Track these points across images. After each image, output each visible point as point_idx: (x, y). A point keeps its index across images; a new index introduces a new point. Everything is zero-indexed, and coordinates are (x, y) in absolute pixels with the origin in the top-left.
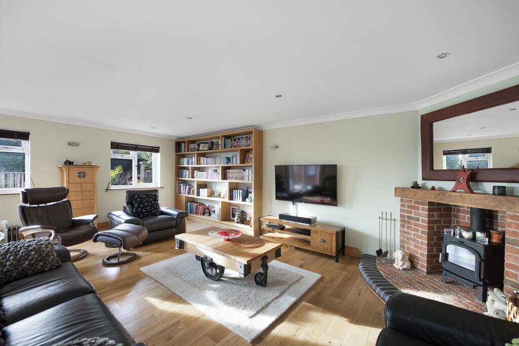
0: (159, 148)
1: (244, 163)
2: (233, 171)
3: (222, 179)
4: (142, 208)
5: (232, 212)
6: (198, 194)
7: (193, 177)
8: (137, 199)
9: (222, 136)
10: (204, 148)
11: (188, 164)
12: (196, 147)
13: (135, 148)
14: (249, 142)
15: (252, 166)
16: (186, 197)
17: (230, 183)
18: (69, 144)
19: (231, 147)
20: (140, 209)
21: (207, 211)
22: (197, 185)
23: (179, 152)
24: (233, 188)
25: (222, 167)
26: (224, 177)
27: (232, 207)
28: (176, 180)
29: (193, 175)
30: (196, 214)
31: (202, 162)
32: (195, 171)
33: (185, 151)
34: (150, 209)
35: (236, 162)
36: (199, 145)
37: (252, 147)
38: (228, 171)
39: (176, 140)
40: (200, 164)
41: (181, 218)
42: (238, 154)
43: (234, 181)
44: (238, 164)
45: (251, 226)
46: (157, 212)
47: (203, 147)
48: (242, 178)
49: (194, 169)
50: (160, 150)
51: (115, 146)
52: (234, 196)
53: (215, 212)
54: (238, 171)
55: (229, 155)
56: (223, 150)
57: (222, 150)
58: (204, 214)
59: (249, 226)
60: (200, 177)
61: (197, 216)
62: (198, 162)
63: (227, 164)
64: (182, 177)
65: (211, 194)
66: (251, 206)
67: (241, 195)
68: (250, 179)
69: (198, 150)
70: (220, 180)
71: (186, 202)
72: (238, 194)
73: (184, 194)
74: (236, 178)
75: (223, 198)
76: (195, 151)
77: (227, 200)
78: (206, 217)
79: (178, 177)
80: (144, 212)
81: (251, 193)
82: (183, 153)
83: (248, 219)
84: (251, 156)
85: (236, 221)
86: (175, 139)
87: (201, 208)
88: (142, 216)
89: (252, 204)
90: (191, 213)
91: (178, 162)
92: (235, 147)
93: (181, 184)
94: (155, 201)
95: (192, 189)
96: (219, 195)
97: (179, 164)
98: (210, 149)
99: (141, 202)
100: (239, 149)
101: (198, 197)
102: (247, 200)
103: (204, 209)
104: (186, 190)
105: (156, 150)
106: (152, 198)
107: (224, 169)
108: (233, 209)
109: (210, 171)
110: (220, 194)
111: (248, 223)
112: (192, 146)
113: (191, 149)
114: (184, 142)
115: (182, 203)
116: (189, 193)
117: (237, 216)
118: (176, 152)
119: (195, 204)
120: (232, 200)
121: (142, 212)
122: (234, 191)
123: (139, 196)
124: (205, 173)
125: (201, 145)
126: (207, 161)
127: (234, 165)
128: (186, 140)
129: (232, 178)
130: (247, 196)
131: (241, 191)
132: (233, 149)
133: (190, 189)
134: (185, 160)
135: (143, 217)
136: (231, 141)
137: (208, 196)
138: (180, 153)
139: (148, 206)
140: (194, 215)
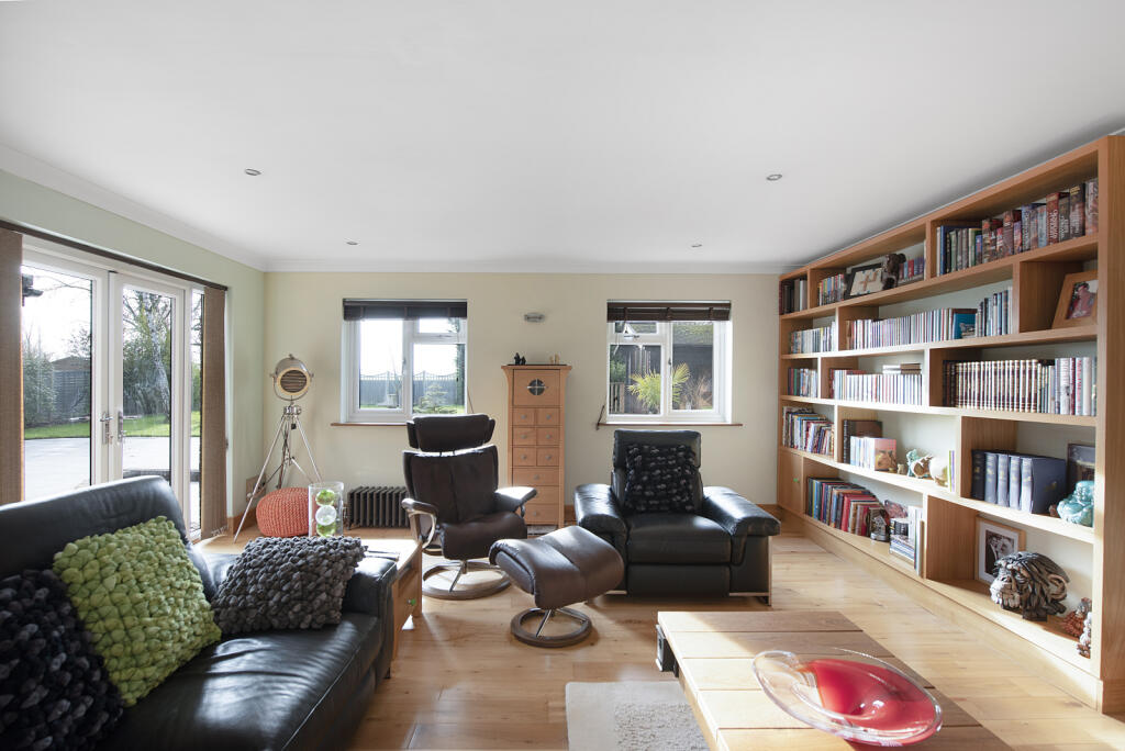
0: (729, 305)
1: (1049, 326)
2: (989, 366)
3: (933, 403)
4: (644, 485)
5: (988, 549)
6: (845, 456)
7: (831, 396)
8: (635, 455)
9: (935, 223)
10: (868, 286)
11: (816, 349)
12: (842, 286)
13: (666, 312)
14: (1075, 218)
15: (1092, 339)
16: (805, 458)
17: (968, 423)
18: (528, 318)
19: (978, 259)
20: (639, 487)
21: (879, 521)
22: (842, 422)
23: (791, 311)
24: (982, 445)
25: (933, 352)
26: (946, 392)
27: (984, 527)
28: (783, 403)
29: (830, 386)
30: (838, 525)
31: (860, 339)
32: (837, 373)
33: (805, 308)
34: (666, 489)
35: (1003, 324)
36: (849, 280)
37: (1097, 236)
38: (962, 367)
39: (782, 276)
40: (852, 348)
41: (750, 535)
42: (1012, 288)
43: (989, 412)
44: (1014, 334)
45: (1085, 651)
46: (687, 503)
47: (867, 281)
48: (1038, 401)
49: (833, 365)
50: (733, 310)
51: (618, 312)
52: (990, 481)
53: (906, 533)
54: (1009, 365)
55: (969, 299)
56: (940, 278)
57: (934, 281)
58: (865, 531)
59: (1071, 644)
60: (854, 394)
61: (840, 533)
62: (846, 340)
63: (959, 336)
64: (798, 395)
65: (895, 460)
66: (1089, 546)
67: (1026, 480)
68: (1084, 406)
69: (847, 295)
70: (924, 407)
71: (809, 479)
72: (1014, 475)
73: (804, 453)
74: (1001, 401)
75: (941, 483)
76: (835, 301)
77: (952, 493)
78: (870, 545)
79: (790, 394)
80: (650, 498)
81: (1089, 475)
82: (801, 313)
83: (1072, 601)
84: (1093, 286)
85: (995, 598)
86: (779, 272)
87: (854, 508)
88: (643, 509)
89: (1093, 538)
90: (822, 517)
91: (787, 345)
92: (994, 255)
93: (796, 417)
94: (684, 468)
95: (828, 433)
96: (923, 470)
97: (790, 352)
98: (889, 284)
99: (644, 467)
100: (1015, 261)
101: (843, 467)
102: (1062, 508)
103: (867, 510)
104: (807, 435)
105: (720, 312)
106: (677, 458)
107: (946, 362)
108: (990, 536)
109: (889, 371)
110: (926, 463)
111: (1071, 627)
112: (828, 285)
113: (825, 297)
114: (804, 277)
115: (796, 480)
116: (817, 448)
117: (1002, 573)
118: (781, 313)
119: (835, 492)
120: (982, 498)
121: (643, 496)
122: (991, 457)
123: (640, 447)
124: (869, 378)
125: (860, 276)
126: (876, 331)
127: (993, 337)
128: (807, 269)
129: (981, 400)
130: (1066, 491)
131: (1027, 462)
132: (987, 266)
133: (820, 434)
134: (808, 335)
135: (647, 511)
136: (978, 233)
137: (881, 468)
138: (793, 315)
139: (661, 482)
140: (831, 529)
